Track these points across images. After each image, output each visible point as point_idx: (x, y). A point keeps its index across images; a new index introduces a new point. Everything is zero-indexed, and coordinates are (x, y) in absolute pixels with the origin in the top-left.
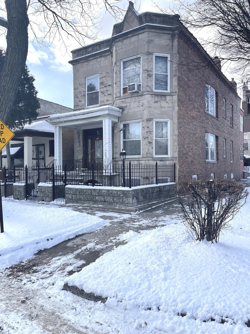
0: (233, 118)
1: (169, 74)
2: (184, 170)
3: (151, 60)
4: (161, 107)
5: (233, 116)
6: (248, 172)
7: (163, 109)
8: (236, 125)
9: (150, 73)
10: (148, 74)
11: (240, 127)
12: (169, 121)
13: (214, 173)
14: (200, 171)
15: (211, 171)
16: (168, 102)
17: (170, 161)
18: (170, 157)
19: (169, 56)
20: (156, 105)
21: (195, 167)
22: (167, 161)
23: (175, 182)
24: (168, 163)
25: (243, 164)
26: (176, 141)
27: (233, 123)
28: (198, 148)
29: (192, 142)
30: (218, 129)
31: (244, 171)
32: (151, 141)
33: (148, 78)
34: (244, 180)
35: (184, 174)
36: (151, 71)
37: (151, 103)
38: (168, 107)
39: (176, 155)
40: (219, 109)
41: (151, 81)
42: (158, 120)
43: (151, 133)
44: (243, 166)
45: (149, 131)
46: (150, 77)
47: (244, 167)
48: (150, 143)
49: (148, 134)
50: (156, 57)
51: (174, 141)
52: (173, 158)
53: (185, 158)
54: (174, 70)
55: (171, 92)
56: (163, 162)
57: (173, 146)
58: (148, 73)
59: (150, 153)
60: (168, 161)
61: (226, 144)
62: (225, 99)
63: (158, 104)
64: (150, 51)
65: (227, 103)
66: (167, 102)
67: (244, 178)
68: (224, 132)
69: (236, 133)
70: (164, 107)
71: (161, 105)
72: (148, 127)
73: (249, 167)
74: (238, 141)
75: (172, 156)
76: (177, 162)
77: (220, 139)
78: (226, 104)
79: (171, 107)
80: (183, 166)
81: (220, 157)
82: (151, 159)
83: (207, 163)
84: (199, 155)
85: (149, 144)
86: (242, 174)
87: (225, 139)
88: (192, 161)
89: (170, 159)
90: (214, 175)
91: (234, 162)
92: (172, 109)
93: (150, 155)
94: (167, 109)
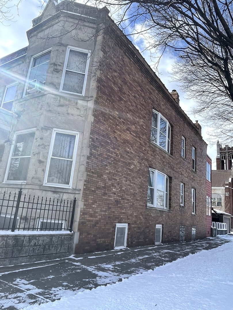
0: (196, 162)
1: (86, 73)
2: (95, 212)
3: (61, 53)
4: (68, 114)
5: (196, 160)
6: (218, 229)
7: (71, 117)
8: (201, 171)
9: (58, 68)
10: (55, 69)
11: (206, 174)
12: (79, 135)
13: (163, 225)
14: (134, 219)
15: (157, 220)
16: (80, 109)
17: (70, 194)
18: (71, 188)
19: (89, 52)
20: (59, 109)
21: (123, 211)
22: (65, 194)
23: (71, 231)
24: (65, 197)
25: (211, 219)
26: (84, 165)
27: (196, 167)
28: (132, 184)
29: (121, 174)
30: (172, 168)
31: (212, 227)
32: (42, 160)
33: (55, 73)
34: (211, 238)
35: (96, 219)
36: (60, 65)
37: (53, 106)
38: (78, 115)
39: (81, 186)
40: (175, 145)
41: (57, 77)
42: (61, 131)
43: (44, 148)
44: (211, 221)
45: (43, 144)
46: (57, 72)
47: (213, 222)
48: (40, 162)
49: (40, 148)
50: (71, 51)
51: (80, 164)
52: (76, 190)
53: (101, 195)
54: (94, 70)
55: (85, 97)
56: (58, 195)
57: (79, 171)
58: (55, 67)
59: (38, 178)
60: (67, 194)
61: (184, 190)
62: (184, 137)
63: (64, 109)
64: (63, 42)
65: (188, 143)
66: (78, 109)
67: (212, 236)
68: (182, 174)
69: (200, 180)
70: (72, 115)
71: (67, 111)
72: (41, 139)
73: (219, 223)
74: (203, 190)
75: (75, 187)
76: (79, 197)
77: (175, 181)
78: (185, 143)
79: (83, 116)
80: (94, 206)
81: (173, 205)
82: (37, 187)
83: (148, 208)
84: (134, 194)
85: (38, 164)
86: (209, 230)
87: (184, 184)
88: (117, 202)
89: (70, 192)
90: (163, 228)
91: (197, 215)
92: (84, 118)
93: (37, 182)
94: (76, 118)
